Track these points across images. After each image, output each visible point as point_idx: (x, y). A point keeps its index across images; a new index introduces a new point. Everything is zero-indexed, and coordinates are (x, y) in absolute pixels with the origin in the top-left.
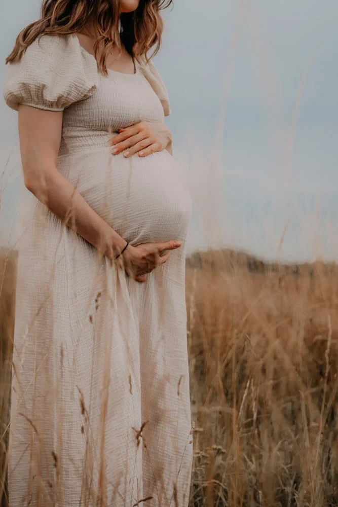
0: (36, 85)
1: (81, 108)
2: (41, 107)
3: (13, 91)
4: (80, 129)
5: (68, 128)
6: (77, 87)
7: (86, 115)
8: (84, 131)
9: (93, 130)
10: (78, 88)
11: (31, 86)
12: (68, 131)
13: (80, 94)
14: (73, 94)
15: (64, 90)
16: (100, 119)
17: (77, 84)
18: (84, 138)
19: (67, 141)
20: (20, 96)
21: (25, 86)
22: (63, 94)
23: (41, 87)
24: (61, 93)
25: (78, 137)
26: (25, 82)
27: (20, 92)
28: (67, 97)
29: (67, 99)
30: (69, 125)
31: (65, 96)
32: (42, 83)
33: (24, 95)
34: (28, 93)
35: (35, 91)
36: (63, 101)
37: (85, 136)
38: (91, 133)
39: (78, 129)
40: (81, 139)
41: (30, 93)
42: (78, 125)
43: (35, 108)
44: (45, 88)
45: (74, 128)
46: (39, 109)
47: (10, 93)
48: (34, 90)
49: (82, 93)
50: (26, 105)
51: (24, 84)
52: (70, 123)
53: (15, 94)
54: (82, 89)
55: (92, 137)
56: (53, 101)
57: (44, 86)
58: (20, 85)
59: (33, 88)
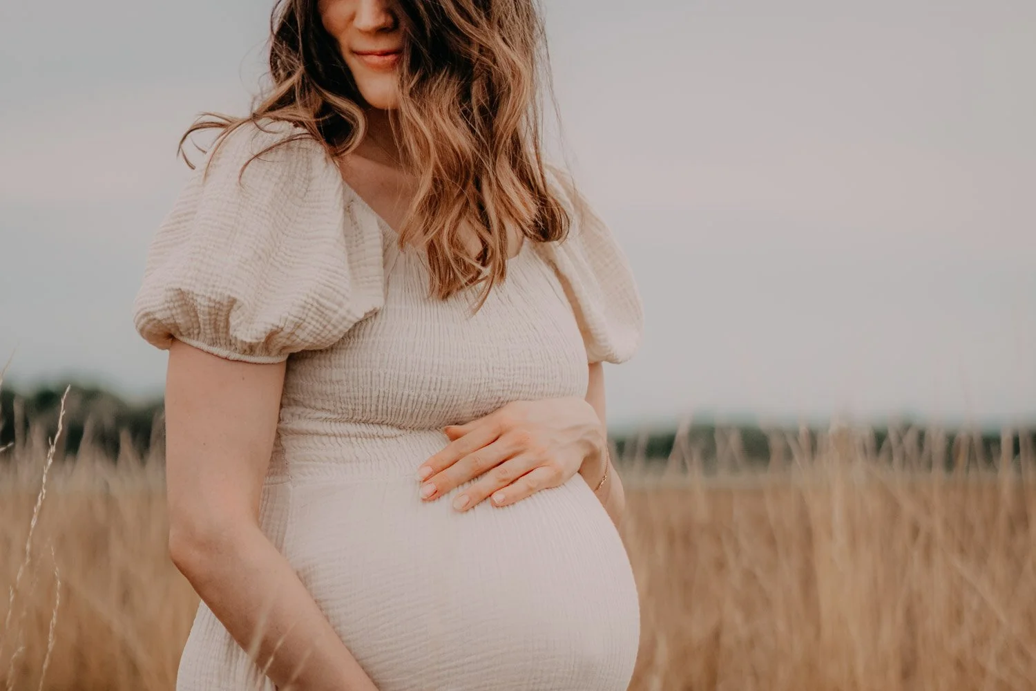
0: (213, 297)
1: (328, 363)
2: (224, 352)
3: (152, 310)
4: (324, 415)
5: (293, 409)
6: (321, 311)
7: (337, 382)
8: (336, 421)
9: (358, 422)
10: (327, 312)
11: (199, 299)
12: (293, 415)
13: (330, 327)
14: (311, 327)
15: (286, 315)
16: (375, 394)
17: (322, 300)
18: (333, 439)
19: (287, 442)
20: (171, 321)
21: (183, 298)
22: (281, 325)
23: (225, 303)
24: (277, 322)
25: (317, 434)
26: (184, 288)
27: (168, 313)
28: (293, 334)
29: (294, 338)
30: (296, 403)
31: (288, 330)
32: (228, 293)
33: (180, 320)
34: (192, 314)
35: (210, 314)
36: (281, 340)
37: (335, 435)
38: (352, 429)
39: (319, 414)
40: (325, 439)
41: (196, 316)
42: (319, 404)
43: (208, 353)
44: (235, 307)
45: (308, 410)
46: (217, 356)
47: (147, 314)
48: (207, 309)
49: (335, 327)
50: (184, 343)
51: (181, 293)
52: (299, 397)
53: (158, 316)
54: (336, 316)
55: (353, 439)
56: (254, 341)
57: (233, 302)
58: (171, 293)
59: (202, 304)
